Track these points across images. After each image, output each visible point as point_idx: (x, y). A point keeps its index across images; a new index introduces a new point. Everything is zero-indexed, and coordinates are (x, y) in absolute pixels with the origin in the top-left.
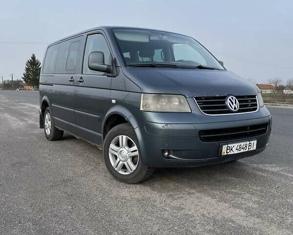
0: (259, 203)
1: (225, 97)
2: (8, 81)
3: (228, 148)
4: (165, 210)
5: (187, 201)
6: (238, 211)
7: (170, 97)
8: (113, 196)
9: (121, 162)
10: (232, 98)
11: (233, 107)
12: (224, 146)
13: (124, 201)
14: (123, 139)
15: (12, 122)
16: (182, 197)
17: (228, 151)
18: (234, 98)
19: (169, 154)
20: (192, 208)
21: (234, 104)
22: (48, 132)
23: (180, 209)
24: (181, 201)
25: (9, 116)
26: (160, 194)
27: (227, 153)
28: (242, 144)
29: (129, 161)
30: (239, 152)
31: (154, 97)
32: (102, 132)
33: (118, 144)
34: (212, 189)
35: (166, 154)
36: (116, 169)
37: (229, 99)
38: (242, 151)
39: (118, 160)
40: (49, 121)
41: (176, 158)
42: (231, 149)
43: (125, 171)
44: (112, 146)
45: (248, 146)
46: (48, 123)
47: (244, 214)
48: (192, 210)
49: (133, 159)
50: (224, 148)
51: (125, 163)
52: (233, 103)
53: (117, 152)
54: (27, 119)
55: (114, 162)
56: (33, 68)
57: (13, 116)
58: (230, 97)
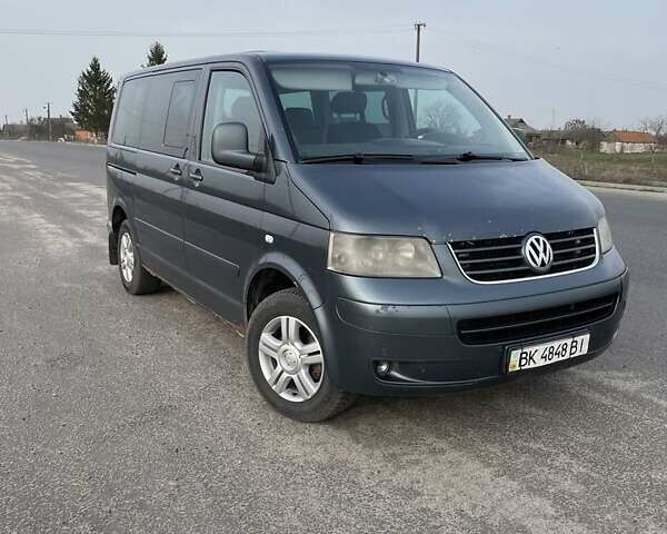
0: (585, 481)
1: (520, 240)
2: (39, 119)
3: (524, 356)
4: (379, 497)
5: (428, 472)
6: (537, 502)
7: (394, 243)
8: (265, 455)
9: (285, 375)
10: (538, 240)
11: (539, 261)
12: (514, 352)
13: (290, 469)
14: (291, 324)
15: (50, 238)
16: (417, 462)
17: (524, 362)
18: (542, 239)
19: (389, 370)
20: (439, 492)
21: (542, 255)
22: (128, 275)
23: (411, 493)
24: (415, 472)
25: (43, 221)
26: (368, 451)
27: (520, 365)
28: (556, 344)
29: (304, 373)
30: (548, 362)
31: (359, 241)
32: (245, 301)
33: (277, 335)
34: (485, 439)
35: (384, 368)
36: (274, 388)
37: (529, 242)
38: (556, 359)
39: (279, 369)
40: (130, 251)
41: (404, 378)
42: (531, 358)
43: (295, 394)
44: (266, 337)
45: (569, 347)
46: (127, 257)
47: (551, 511)
48: (437, 499)
49: (312, 369)
50: (515, 356)
51: (294, 377)
52: (537, 252)
53: (276, 351)
54: (81, 231)
55: (271, 372)
56: (95, 90)
57: (50, 221)
58: (532, 239)
